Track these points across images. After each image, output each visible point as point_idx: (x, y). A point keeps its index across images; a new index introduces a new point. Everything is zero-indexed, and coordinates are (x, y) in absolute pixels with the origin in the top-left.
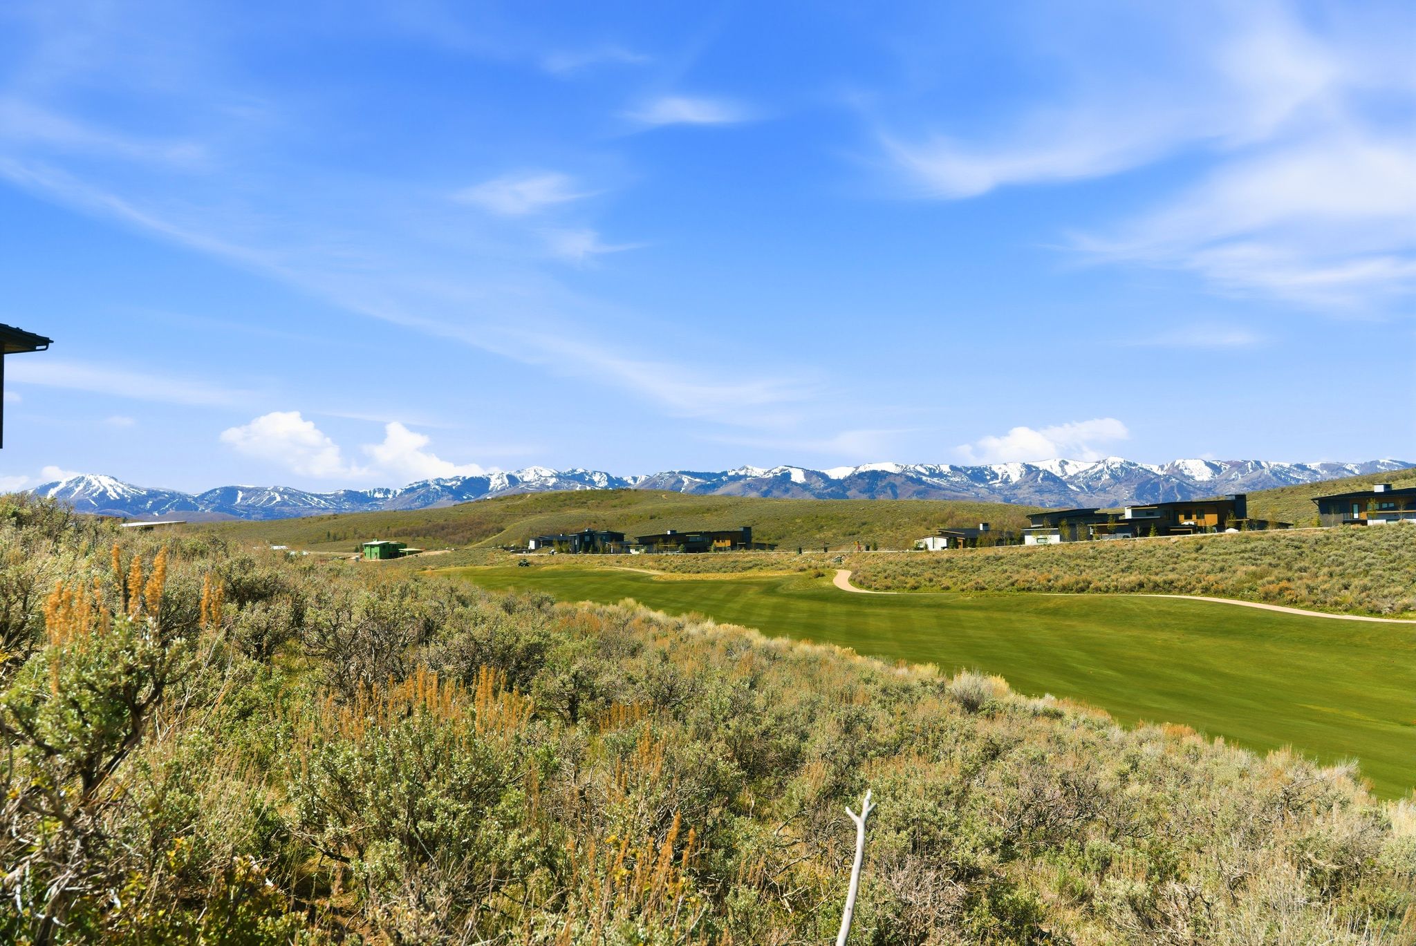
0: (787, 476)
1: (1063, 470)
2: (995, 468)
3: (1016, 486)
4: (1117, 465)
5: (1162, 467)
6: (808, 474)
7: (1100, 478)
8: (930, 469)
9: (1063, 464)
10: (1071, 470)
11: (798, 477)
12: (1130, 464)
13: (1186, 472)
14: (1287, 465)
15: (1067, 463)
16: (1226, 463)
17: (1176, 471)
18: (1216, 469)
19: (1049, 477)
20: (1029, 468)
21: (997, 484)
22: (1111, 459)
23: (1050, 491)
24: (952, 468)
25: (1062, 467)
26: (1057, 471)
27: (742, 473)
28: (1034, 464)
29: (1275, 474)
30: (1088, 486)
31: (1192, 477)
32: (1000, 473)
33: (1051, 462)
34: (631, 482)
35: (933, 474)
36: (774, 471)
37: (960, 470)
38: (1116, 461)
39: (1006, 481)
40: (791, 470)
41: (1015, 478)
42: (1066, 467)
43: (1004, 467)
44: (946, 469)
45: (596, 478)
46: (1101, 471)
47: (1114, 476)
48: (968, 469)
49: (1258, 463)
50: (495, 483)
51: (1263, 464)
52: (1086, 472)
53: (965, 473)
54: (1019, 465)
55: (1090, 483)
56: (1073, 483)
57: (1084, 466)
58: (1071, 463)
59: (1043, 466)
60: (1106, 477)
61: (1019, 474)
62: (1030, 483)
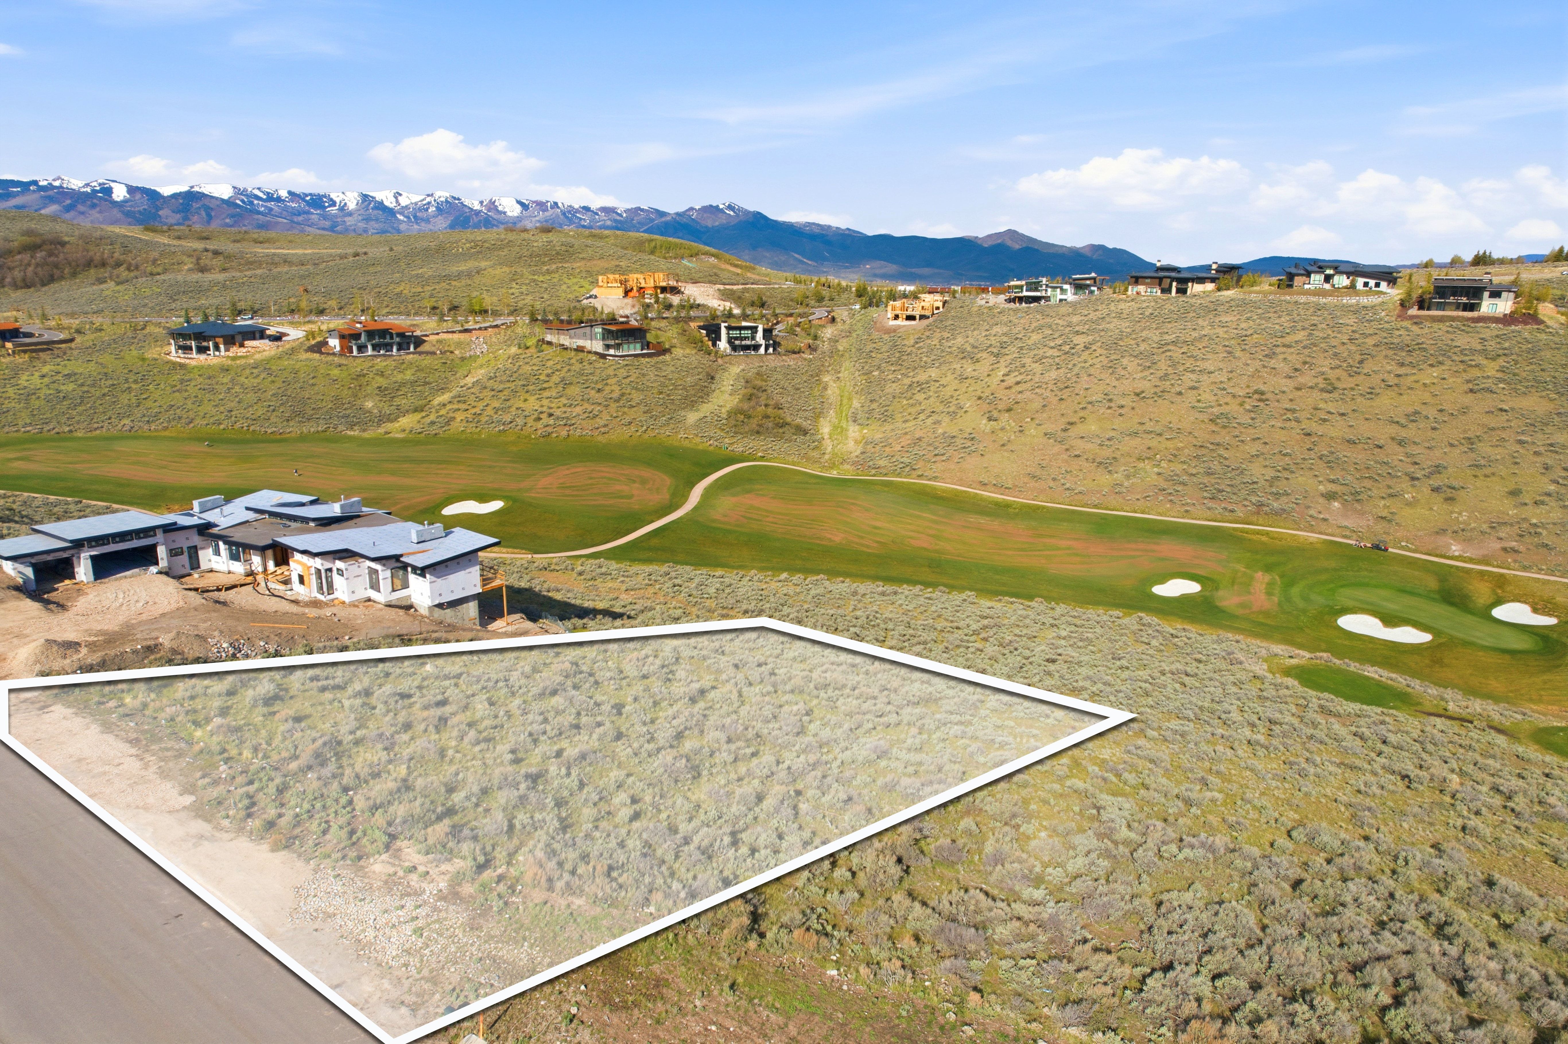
0: (108, 191)
1: (397, 201)
2: (333, 196)
3: (350, 214)
4: (443, 199)
5: (481, 202)
6: (131, 190)
7: (427, 210)
8: (268, 193)
9: (397, 195)
10: (404, 201)
11: (120, 193)
12: (455, 198)
13: (500, 208)
14: (576, 206)
15: (400, 195)
16: (534, 202)
19: (380, 206)
20: (365, 197)
21: (333, 210)
22: (437, 194)
23: (377, 220)
24: (290, 193)
25: (396, 198)
26: (390, 202)
27: (57, 183)
28: (371, 194)
29: (564, 214)
30: (415, 217)
31: (505, 213)
32: (338, 201)
33: (386, 193)
35: (270, 197)
36: (93, 184)
37: (298, 196)
38: (442, 195)
39: (342, 209)
40: (113, 185)
41: (352, 206)
42: (400, 198)
43: (342, 196)
44: (284, 194)
46: (429, 203)
47: (438, 208)
48: (306, 195)
49: (556, 204)
51: (560, 205)
52: (416, 204)
53: (303, 199)
54: (356, 195)
55: (417, 214)
56: (402, 214)
57: (416, 198)
58: (404, 194)
59: (379, 196)
60: (432, 209)
61: (355, 202)
62: (362, 212)
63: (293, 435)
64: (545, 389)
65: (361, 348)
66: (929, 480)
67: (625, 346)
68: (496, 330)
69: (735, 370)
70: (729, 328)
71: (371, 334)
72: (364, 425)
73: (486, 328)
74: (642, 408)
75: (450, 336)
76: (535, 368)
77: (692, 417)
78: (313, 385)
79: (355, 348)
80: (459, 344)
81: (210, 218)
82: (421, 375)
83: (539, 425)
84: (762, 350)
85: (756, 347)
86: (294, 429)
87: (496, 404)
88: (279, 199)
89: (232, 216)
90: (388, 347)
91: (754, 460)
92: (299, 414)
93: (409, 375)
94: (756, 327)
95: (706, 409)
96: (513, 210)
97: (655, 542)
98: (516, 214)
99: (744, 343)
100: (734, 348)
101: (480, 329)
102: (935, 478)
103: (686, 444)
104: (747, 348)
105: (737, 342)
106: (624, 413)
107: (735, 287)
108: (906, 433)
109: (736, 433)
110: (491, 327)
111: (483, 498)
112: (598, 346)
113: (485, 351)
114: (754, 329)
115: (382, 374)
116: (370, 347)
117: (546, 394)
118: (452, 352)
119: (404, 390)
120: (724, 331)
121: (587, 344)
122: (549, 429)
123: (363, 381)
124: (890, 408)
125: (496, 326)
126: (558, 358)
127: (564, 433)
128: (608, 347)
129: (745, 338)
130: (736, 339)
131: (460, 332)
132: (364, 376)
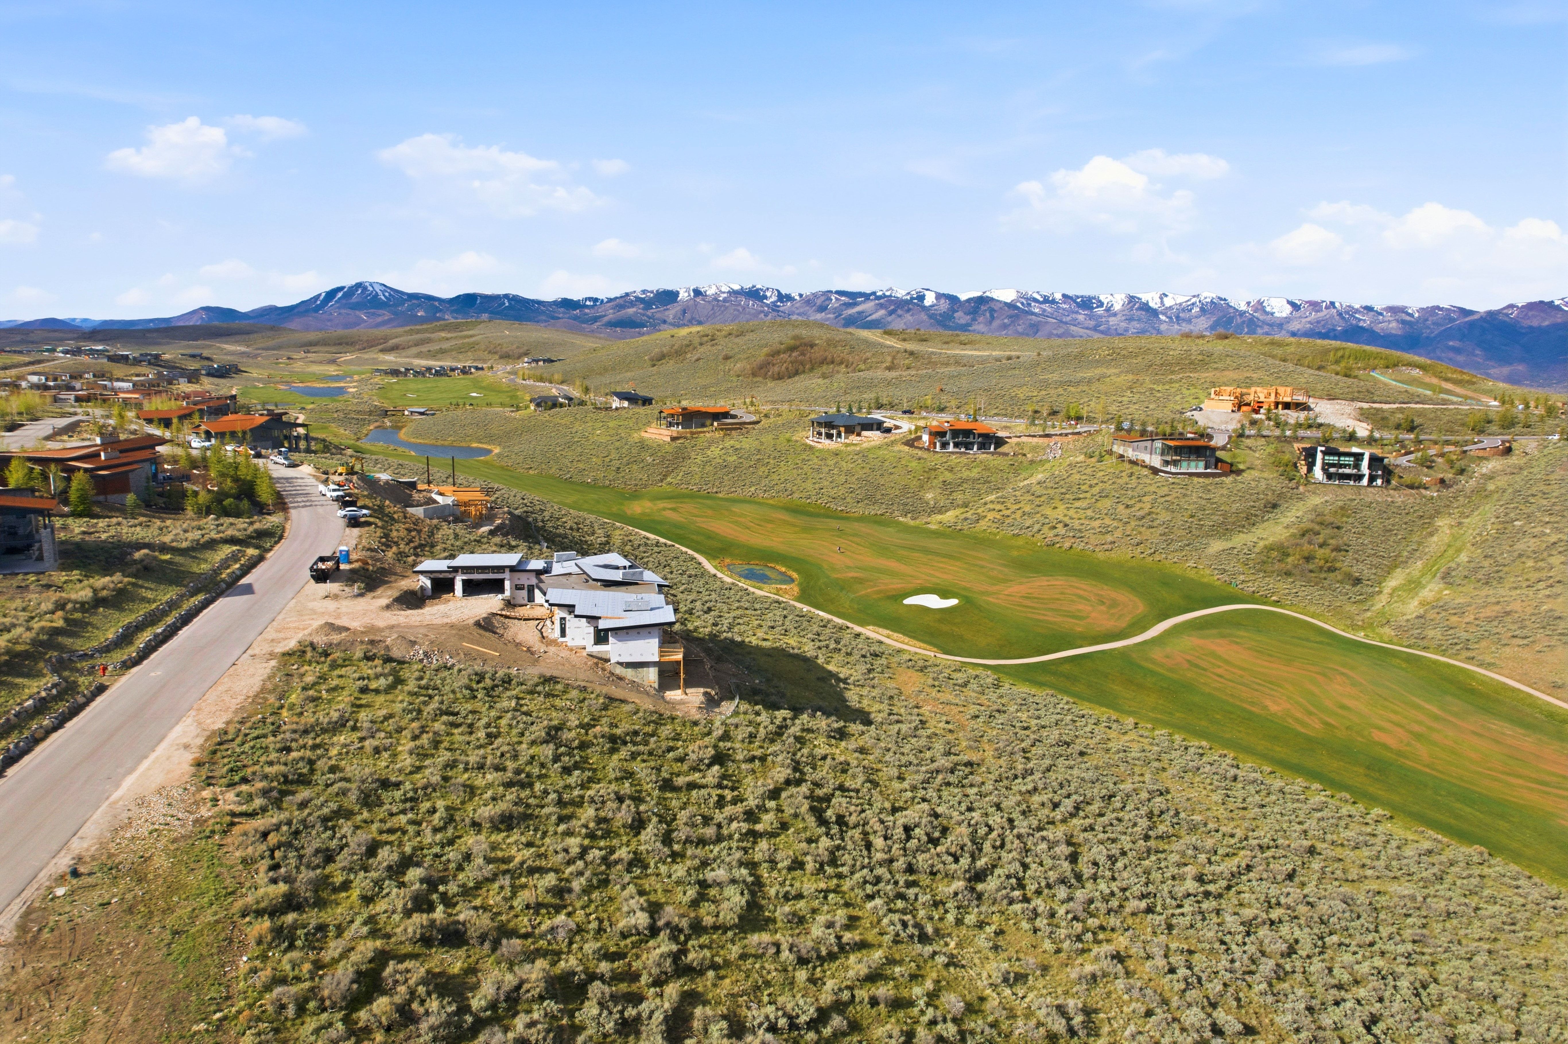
0: (921, 298)
1: (1162, 302)
2: (1102, 298)
3: (1115, 315)
4: (1209, 300)
5: (1248, 303)
6: (939, 296)
7: (1190, 310)
8: (1045, 296)
9: (1163, 296)
10: (1168, 302)
11: (930, 299)
12: (1221, 299)
13: (1268, 309)
14: (1357, 306)
15: (1166, 296)
16: (1307, 302)
17: (1260, 306)
18: (1295, 306)
19: (1145, 307)
20: (1132, 299)
21: (1100, 311)
22: (1204, 295)
23: (1139, 320)
24: (1064, 296)
25: (1161, 298)
26: (1154, 304)
27: (888, 293)
28: (1138, 296)
29: (1340, 314)
30: (1178, 317)
31: (1272, 313)
32: (1106, 302)
33: (1153, 294)
34: (797, 298)
35: (1046, 300)
36: (913, 293)
37: (1070, 298)
38: (1208, 295)
39: (1108, 310)
40: (926, 293)
41: (1117, 307)
42: (1165, 299)
43: (1110, 298)
44: (1058, 296)
45: (768, 294)
46: (1193, 304)
47: (1202, 309)
48: (1078, 297)
49: (1332, 303)
50: (683, 295)
51: (1337, 305)
52: (1180, 304)
53: (1075, 302)
54: (1123, 296)
55: (1180, 315)
56: (1163, 314)
57: (1181, 299)
58: (1170, 295)
59: (1144, 297)
60: (1196, 310)
61: (1121, 303)
62: (1126, 312)
63: (856, 515)
64: (1079, 499)
65: (944, 445)
66: (1480, 665)
67: (1184, 464)
68: (1076, 437)
69: (1316, 500)
70: (1324, 453)
71: (955, 433)
72: (915, 513)
73: (1066, 435)
74: (1161, 530)
75: (1030, 439)
76: (1084, 477)
77: (1217, 546)
78: (891, 474)
79: (938, 444)
80: (1034, 449)
81: (992, 318)
82: (986, 474)
83: (1051, 533)
84: (1365, 481)
85: (1360, 477)
86: (860, 510)
87: (1027, 509)
88: (1053, 301)
89: (1011, 317)
90: (968, 446)
91: (1264, 604)
92: (871, 499)
93: (974, 473)
94: (1362, 454)
95: (1239, 540)
96: (1280, 309)
97: (1066, 667)
98: (1284, 315)
99: (1341, 471)
100: (1330, 476)
101: (1061, 435)
102: (1489, 666)
103: (1192, 574)
104: (1348, 477)
105: (1332, 470)
106: (1140, 533)
107: (1385, 406)
108: (1498, 603)
109: (1260, 571)
110: (1073, 434)
111: (944, 595)
112: (1156, 461)
113: (1058, 456)
114: (1359, 457)
115: (951, 470)
116: (951, 445)
117: (1078, 504)
118: (1025, 455)
119: (965, 485)
120: (1319, 456)
121: (1146, 457)
122: (1057, 539)
123: (933, 474)
124: (1506, 569)
125: (1079, 433)
126: (1112, 470)
127: (1067, 545)
128: (1167, 463)
129: (1345, 466)
130: (1333, 465)
131: (1041, 436)
132: (935, 470)
